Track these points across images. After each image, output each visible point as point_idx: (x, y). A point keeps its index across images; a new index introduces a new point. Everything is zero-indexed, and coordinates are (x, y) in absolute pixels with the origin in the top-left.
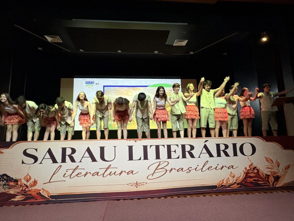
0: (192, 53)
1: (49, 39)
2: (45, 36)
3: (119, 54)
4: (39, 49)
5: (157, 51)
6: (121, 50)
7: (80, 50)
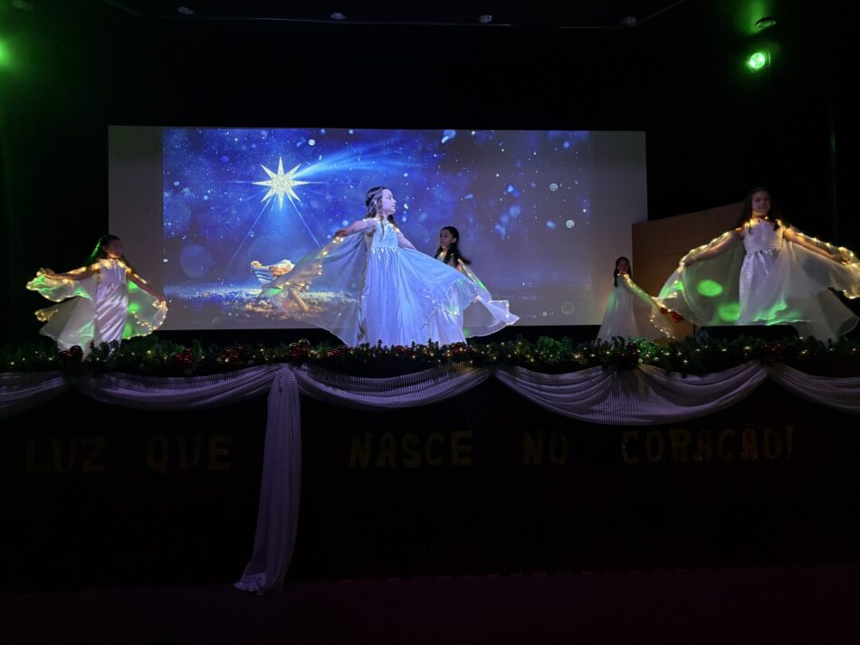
0: (631, 21)
3: (337, 25)
5: (488, 13)
6: (343, 13)
7: (181, 10)
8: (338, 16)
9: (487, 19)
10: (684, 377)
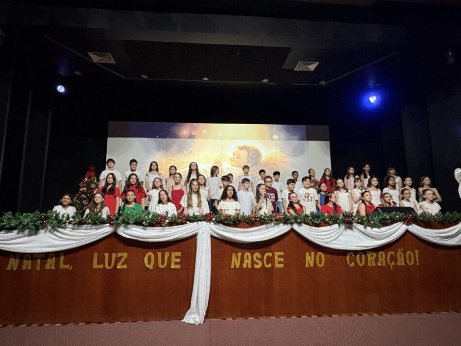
0: (323, 83)
1: (95, 58)
2: (89, 53)
4: (78, 73)
5: (267, 79)
7: (143, 76)
8: (206, 79)
9: (265, 81)
10: (372, 229)
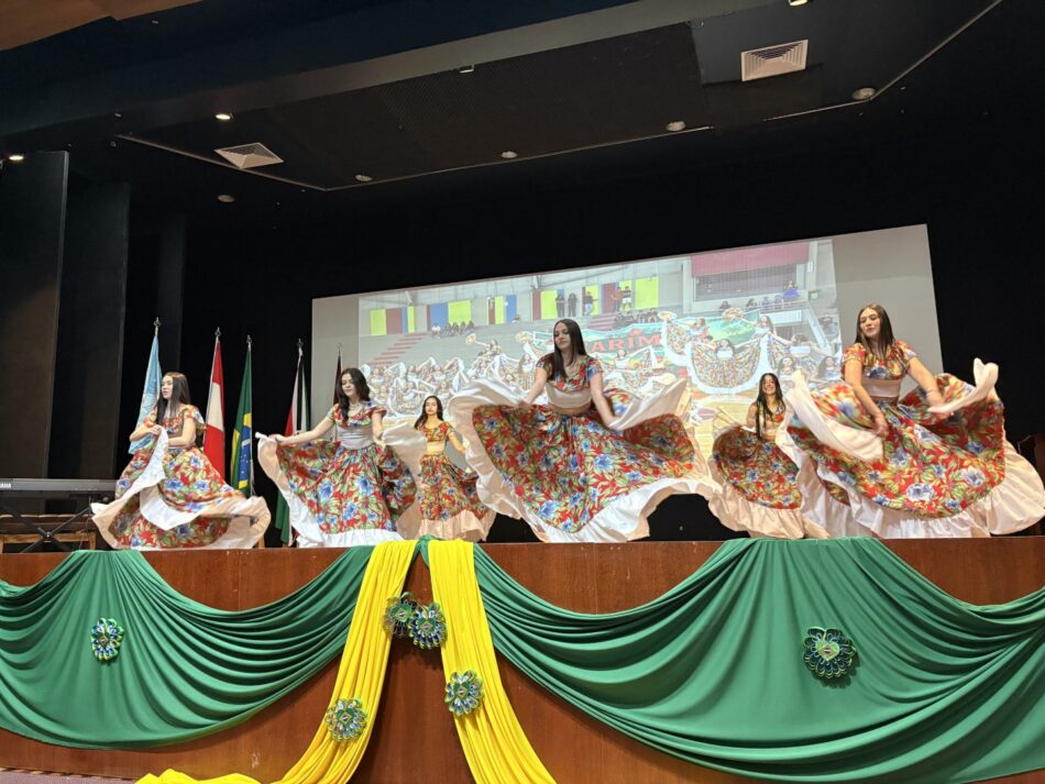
0: (867, 93)
1: (239, 160)
2: (219, 151)
3: (510, 164)
4: (224, 198)
5: (677, 121)
6: (514, 151)
7: (359, 177)
8: (509, 154)
9: (677, 126)
